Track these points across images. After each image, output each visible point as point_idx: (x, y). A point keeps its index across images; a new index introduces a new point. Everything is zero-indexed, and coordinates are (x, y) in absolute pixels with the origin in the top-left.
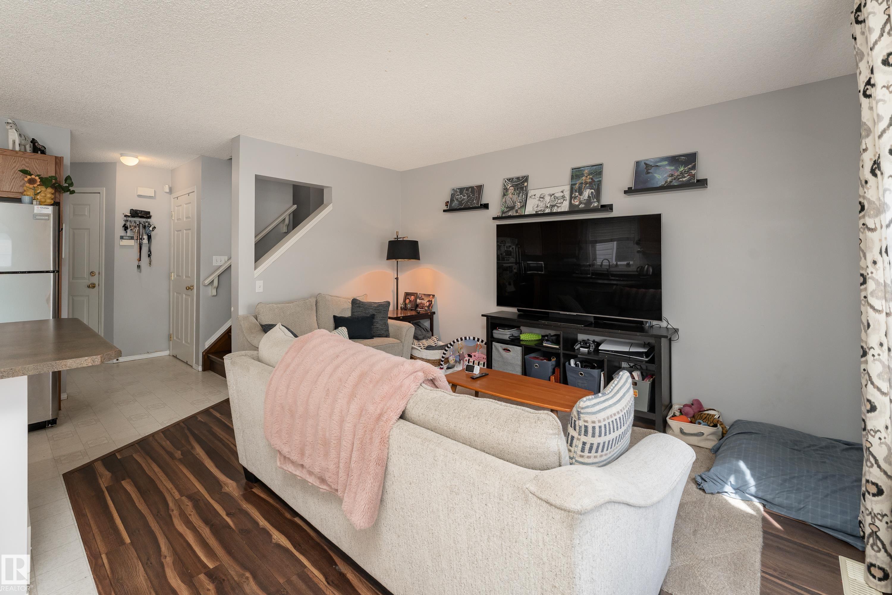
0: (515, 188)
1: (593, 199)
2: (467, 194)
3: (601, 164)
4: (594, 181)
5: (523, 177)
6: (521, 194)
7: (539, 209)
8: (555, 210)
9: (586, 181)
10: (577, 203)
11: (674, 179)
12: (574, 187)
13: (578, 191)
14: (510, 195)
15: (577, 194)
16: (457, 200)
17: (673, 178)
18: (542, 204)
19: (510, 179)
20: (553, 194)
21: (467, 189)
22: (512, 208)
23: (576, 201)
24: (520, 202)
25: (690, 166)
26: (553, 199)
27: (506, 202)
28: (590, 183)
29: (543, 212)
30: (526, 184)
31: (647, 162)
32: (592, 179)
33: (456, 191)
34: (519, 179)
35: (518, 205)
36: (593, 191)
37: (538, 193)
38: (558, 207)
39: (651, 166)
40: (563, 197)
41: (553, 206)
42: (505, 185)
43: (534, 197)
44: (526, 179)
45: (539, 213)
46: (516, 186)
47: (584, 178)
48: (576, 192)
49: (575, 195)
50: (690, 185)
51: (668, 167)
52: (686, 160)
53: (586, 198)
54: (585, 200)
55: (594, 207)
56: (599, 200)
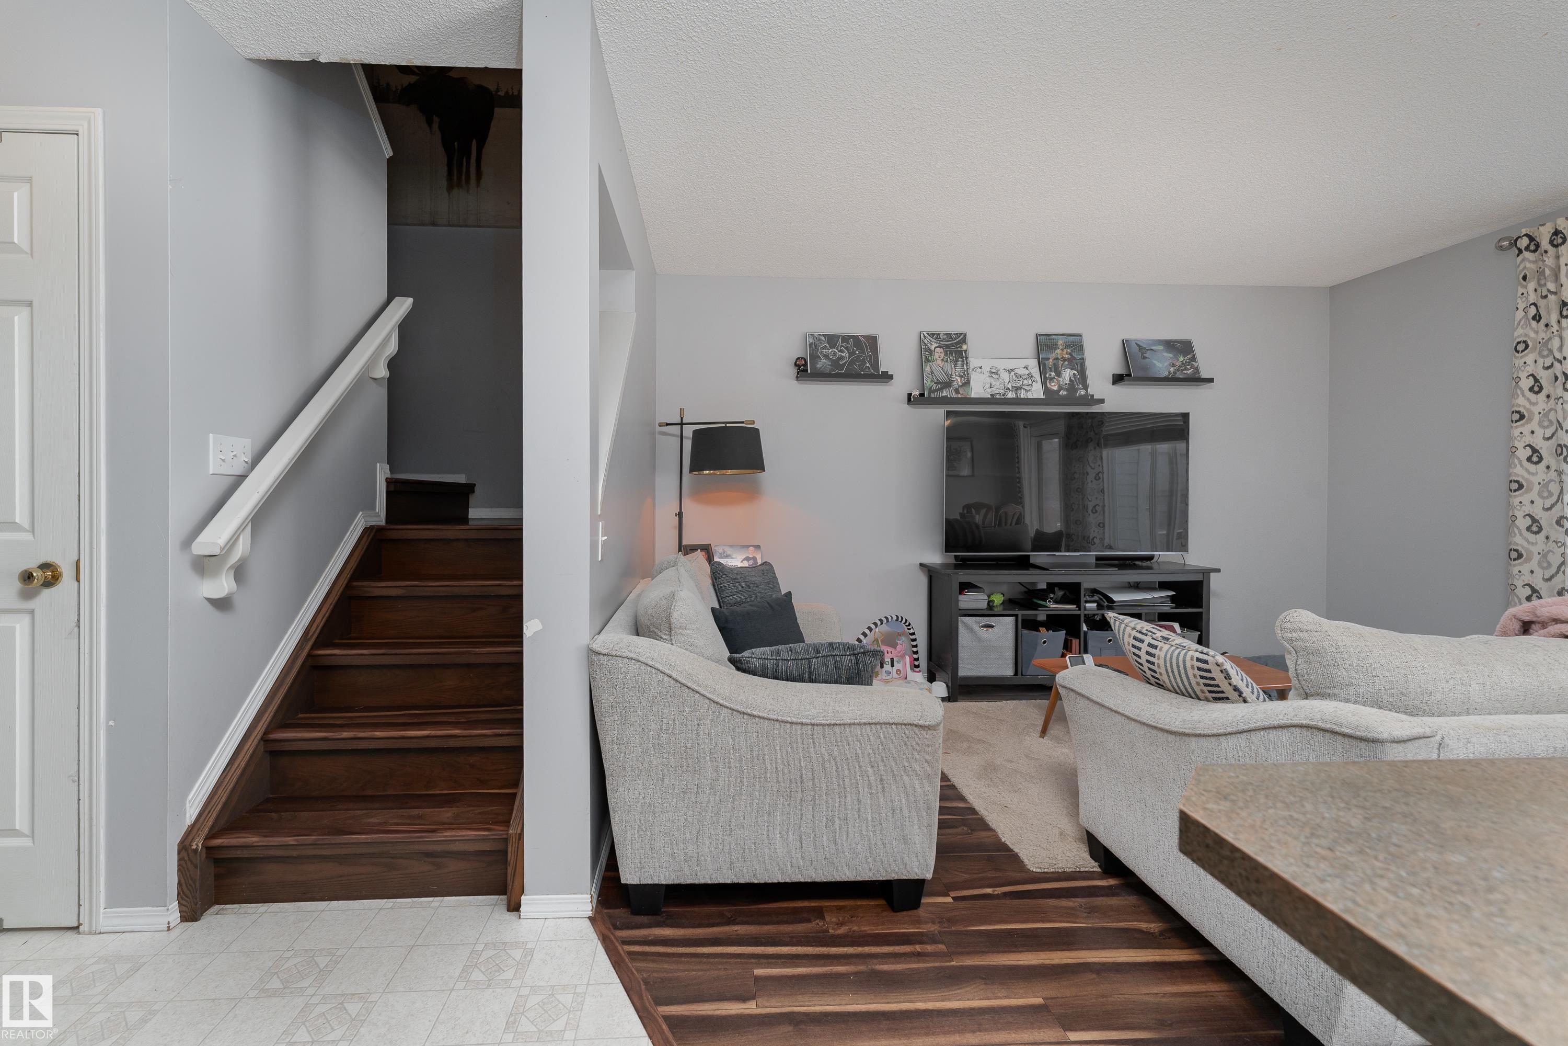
0: (947, 351)
1: (1078, 385)
2: (847, 348)
3: (1081, 336)
4: (1075, 359)
5: (958, 335)
6: (959, 363)
7: (995, 391)
8: (1023, 395)
9: (1063, 357)
10: (1055, 388)
11: (1178, 370)
12: (1046, 362)
13: (1053, 370)
14: (939, 362)
15: (1053, 374)
16: (826, 356)
17: (1175, 368)
18: (998, 384)
19: (933, 334)
20: (1013, 370)
21: (845, 339)
22: (948, 384)
23: (1053, 384)
24: (961, 377)
25: (1189, 356)
26: (1014, 377)
27: (932, 373)
28: (1070, 360)
29: (1003, 395)
30: (965, 347)
31: (1138, 343)
32: (1070, 354)
33: (820, 340)
34: (951, 337)
35: (957, 381)
36: (1076, 372)
37: (987, 365)
38: (1027, 391)
39: (1145, 348)
40: (1030, 376)
41: (1017, 389)
42: (925, 343)
43: (979, 370)
44: (962, 339)
45: (998, 397)
46: (946, 348)
47: (1059, 351)
48: (1051, 371)
49: (1050, 375)
50: (1196, 380)
51: (1166, 354)
52: (1184, 348)
53: (1068, 382)
54: (1066, 384)
55: (1081, 396)
56: (1086, 388)
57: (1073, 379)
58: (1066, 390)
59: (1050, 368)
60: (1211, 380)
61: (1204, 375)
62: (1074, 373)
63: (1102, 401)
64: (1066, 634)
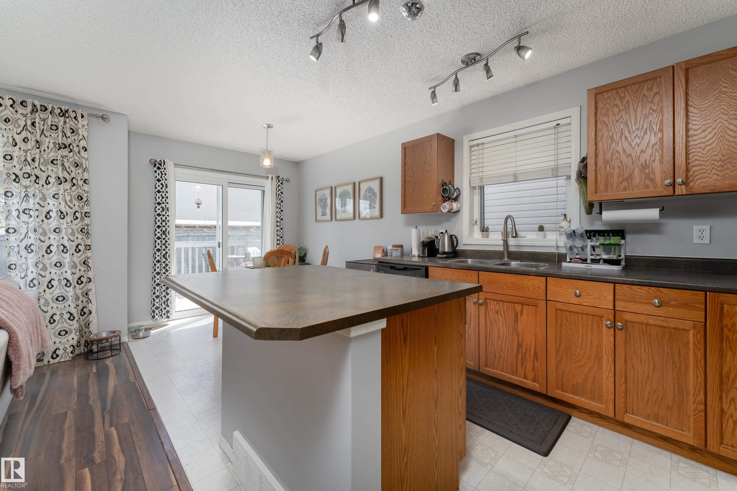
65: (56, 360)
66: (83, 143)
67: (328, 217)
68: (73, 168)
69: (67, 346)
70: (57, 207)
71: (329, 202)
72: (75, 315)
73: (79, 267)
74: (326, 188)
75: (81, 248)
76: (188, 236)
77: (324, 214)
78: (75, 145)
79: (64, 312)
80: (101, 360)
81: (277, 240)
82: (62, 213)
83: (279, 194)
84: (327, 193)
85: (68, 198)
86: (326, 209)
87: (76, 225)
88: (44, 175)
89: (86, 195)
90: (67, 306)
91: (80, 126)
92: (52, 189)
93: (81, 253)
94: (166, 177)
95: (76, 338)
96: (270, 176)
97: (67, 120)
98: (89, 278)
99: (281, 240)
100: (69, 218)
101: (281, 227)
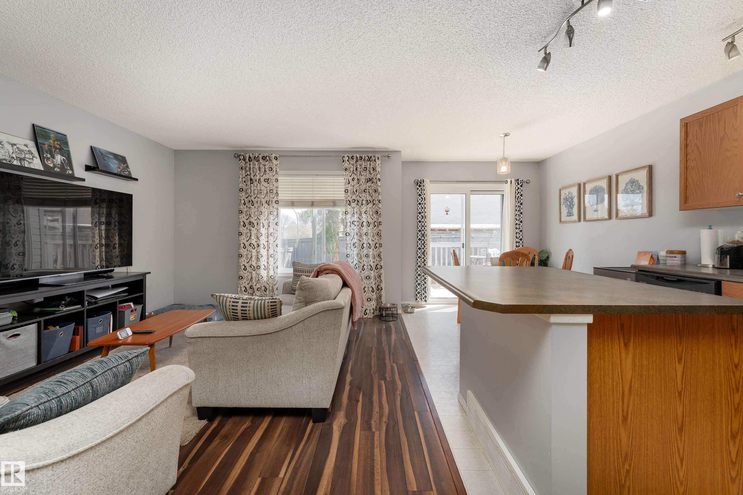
1: (67, 167)
3: (65, 135)
4: (63, 149)
7: (4, 157)
9: (55, 146)
10: (51, 165)
11: (121, 171)
13: (49, 152)
15: (49, 156)
17: (120, 169)
18: (3, 152)
20: (15, 145)
23: (49, 162)
25: (126, 165)
28: (60, 149)
29: (10, 162)
31: (100, 150)
32: (59, 145)
36: (65, 158)
38: (29, 162)
39: (103, 154)
40: (30, 152)
41: (21, 159)
45: (5, 162)
47: (51, 141)
48: (46, 153)
49: (46, 156)
50: (129, 178)
51: (114, 161)
52: (122, 160)
53: (60, 163)
54: (58, 164)
55: (69, 174)
56: (72, 169)
57: (63, 162)
58: (59, 168)
59: (46, 151)
60: (137, 180)
61: (133, 176)
62: (63, 159)
63: (83, 180)
64: (75, 325)
65: (366, 316)
66: (379, 176)
67: (575, 217)
68: (373, 194)
69: (371, 309)
70: (366, 219)
71: (576, 200)
72: (374, 289)
73: (377, 258)
74: (573, 185)
75: (377, 245)
76: (441, 238)
77: (570, 214)
78: (374, 178)
79: (370, 286)
80: (387, 322)
81: (517, 242)
82: (368, 223)
83: (518, 197)
84: (574, 191)
85: (371, 213)
86: (572, 208)
87: (375, 230)
88: (361, 199)
89: (380, 210)
90: (371, 283)
91: (377, 165)
92: (364, 209)
93: (377, 249)
94: (424, 192)
95: (375, 304)
96: (509, 180)
97: (371, 162)
98: (381, 266)
99: (521, 242)
100: (372, 226)
101: (520, 230)
